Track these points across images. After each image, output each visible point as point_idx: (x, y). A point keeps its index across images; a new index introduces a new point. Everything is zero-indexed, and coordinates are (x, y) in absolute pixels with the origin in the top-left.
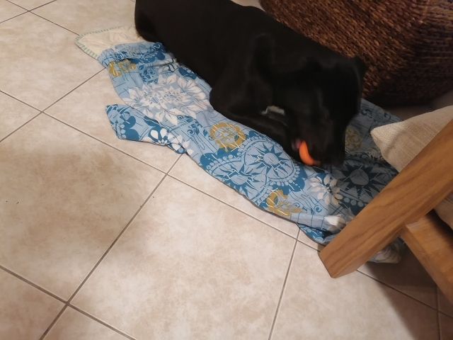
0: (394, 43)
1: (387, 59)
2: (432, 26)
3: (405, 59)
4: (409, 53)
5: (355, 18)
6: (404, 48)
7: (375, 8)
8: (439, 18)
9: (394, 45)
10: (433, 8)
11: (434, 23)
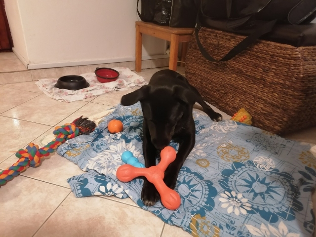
0: (288, 92)
1: (287, 102)
2: (309, 76)
3: (300, 100)
4: (301, 95)
5: (255, 84)
6: (296, 93)
7: (267, 75)
8: (312, 71)
9: (289, 93)
10: (305, 67)
11: (310, 75)
